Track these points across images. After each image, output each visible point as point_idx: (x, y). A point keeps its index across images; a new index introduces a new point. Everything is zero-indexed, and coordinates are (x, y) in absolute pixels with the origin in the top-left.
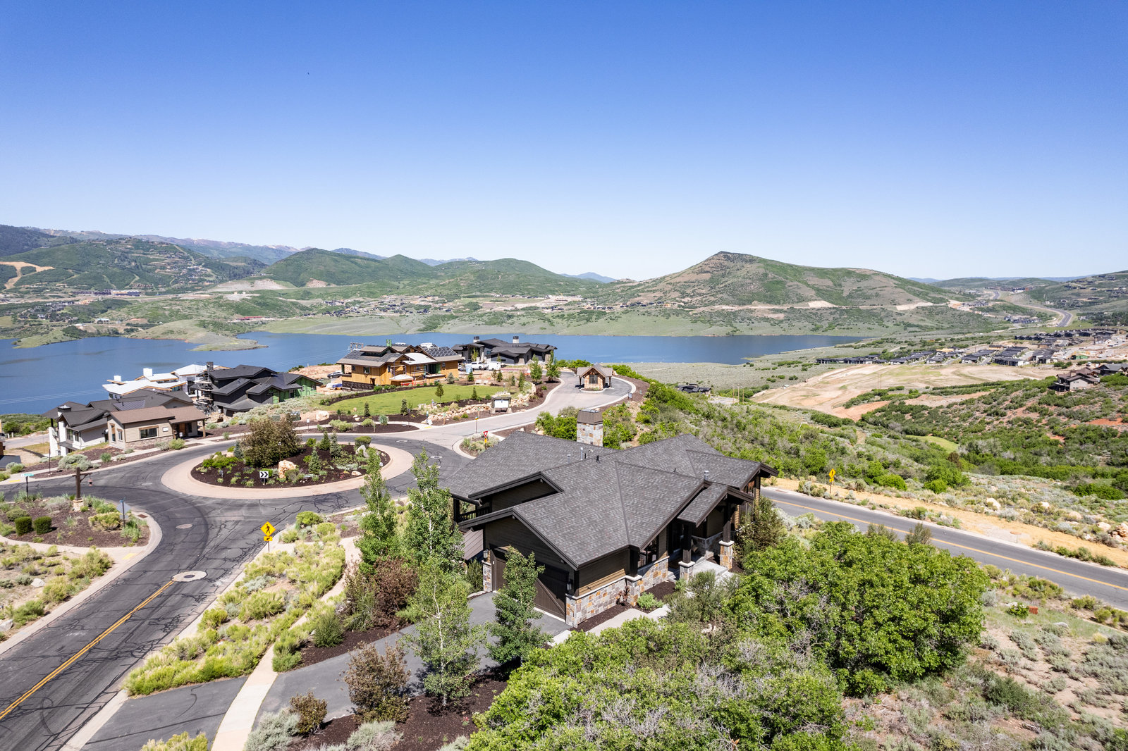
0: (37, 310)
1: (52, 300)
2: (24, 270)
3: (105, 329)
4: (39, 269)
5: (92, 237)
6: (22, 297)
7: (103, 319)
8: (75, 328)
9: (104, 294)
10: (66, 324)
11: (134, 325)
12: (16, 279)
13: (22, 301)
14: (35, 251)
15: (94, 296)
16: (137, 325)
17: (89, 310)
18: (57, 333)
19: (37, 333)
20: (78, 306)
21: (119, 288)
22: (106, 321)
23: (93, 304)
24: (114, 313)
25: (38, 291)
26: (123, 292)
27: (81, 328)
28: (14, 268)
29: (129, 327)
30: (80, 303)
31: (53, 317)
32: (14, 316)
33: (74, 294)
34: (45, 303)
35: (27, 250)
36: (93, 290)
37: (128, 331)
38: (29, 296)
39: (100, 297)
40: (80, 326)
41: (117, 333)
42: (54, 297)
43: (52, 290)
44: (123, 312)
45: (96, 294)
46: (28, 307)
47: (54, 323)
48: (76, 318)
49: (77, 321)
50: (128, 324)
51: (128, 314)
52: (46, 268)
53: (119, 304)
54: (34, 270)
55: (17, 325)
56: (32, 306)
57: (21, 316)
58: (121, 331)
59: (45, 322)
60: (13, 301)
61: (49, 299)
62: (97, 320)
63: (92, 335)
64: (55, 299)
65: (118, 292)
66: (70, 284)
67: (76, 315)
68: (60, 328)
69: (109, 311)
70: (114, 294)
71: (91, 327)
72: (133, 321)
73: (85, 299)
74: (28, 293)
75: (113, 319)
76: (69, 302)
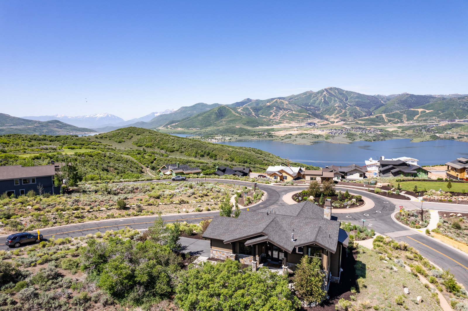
0: (423, 128)
1: (430, 124)
2: (421, 112)
3: (448, 136)
4: (427, 111)
5: (453, 97)
6: (419, 123)
7: (448, 132)
8: (435, 136)
9: (452, 121)
10: (432, 134)
11: (462, 135)
12: (418, 116)
13: (418, 124)
14: (427, 104)
15: (447, 122)
16: (464, 135)
17: (443, 128)
18: (428, 137)
19: (420, 137)
20: (439, 126)
21: (460, 119)
22: (450, 133)
23: (446, 125)
24: (454, 130)
25: (425, 120)
26: (461, 120)
27: (438, 136)
28: (418, 111)
29: (460, 136)
30: (440, 125)
31: (428, 131)
32: (414, 130)
33: (439, 121)
34: (427, 125)
35: (425, 104)
36: (448, 119)
37: (458, 138)
38: (421, 122)
39: (450, 123)
40: (438, 135)
41: (453, 138)
42: (430, 122)
43: (431, 120)
44: (458, 130)
45: (448, 121)
46: (420, 127)
47: (428, 133)
48: (437, 131)
49: (437, 133)
50: (459, 135)
51: (461, 130)
52: (430, 111)
53: (458, 126)
54: (425, 112)
55: (414, 133)
56: (421, 126)
57: (416, 130)
58: (456, 138)
59: (424, 132)
60: (415, 124)
61: (428, 123)
62: (446, 133)
63: (442, 139)
64: (431, 124)
65: (459, 120)
66: (438, 117)
67: (437, 130)
68: (429, 135)
69: (453, 129)
70: (457, 121)
71: (442, 136)
72: (463, 133)
73: (443, 124)
74: (421, 121)
75: (453, 132)
76: (436, 125)
